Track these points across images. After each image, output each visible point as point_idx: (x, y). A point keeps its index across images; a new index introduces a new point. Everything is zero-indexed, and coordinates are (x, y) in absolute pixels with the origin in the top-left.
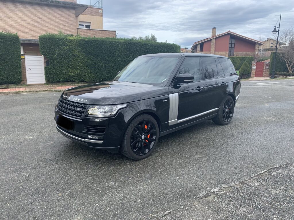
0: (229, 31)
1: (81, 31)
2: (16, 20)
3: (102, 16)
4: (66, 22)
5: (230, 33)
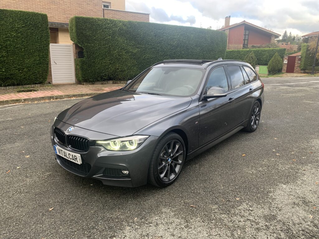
0: (244, 21)
5: (245, 23)
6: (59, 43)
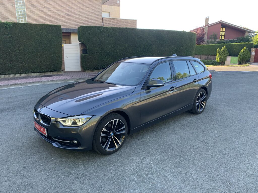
1: (106, 20)
2: (49, 9)
3: (119, 6)
4: (93, 12)
5: (222, 22)
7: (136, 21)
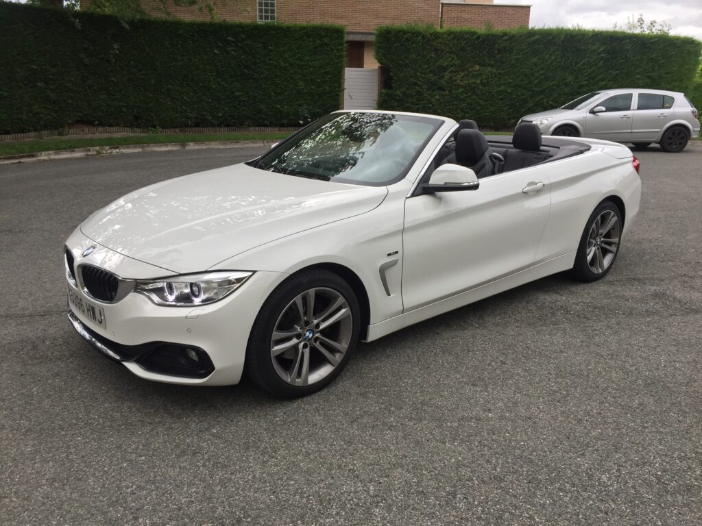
1: (450, 8)
6: (363, 67)
7: (528, 8)
